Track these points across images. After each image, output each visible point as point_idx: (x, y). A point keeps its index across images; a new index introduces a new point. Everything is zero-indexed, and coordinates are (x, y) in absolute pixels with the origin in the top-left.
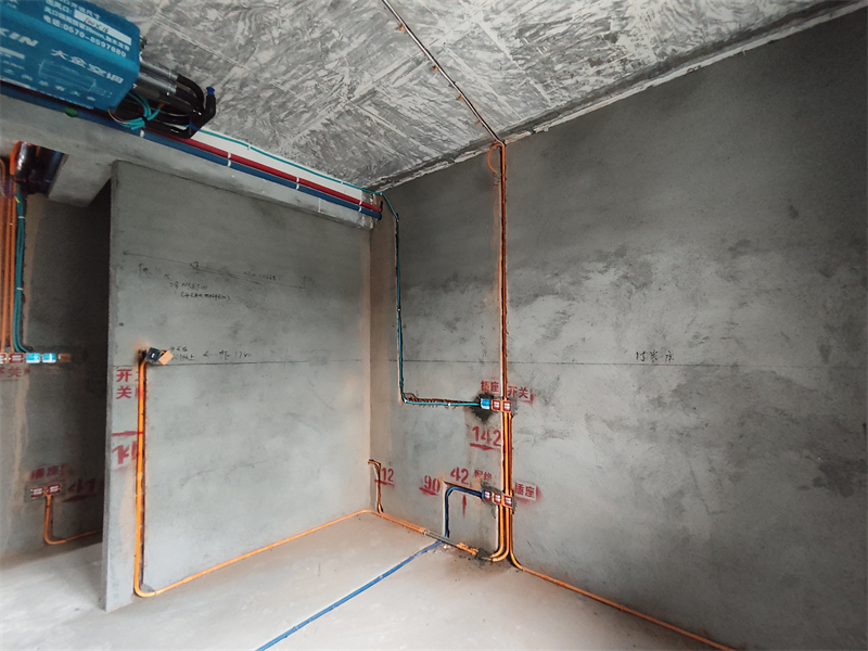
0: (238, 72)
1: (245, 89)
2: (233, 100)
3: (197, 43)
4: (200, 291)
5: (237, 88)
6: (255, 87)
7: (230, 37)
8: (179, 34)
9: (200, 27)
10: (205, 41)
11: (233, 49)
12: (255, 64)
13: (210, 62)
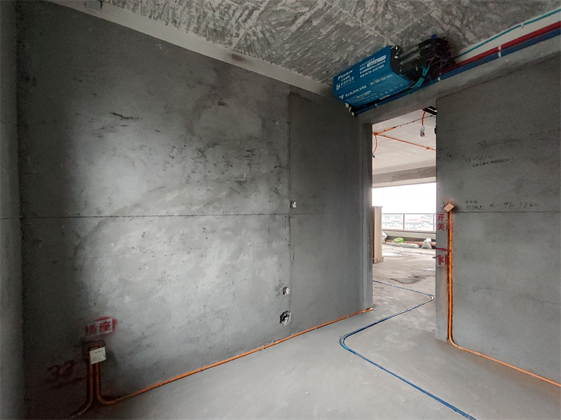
0: (436, 14)
1: (455, 12)
2: (462, 21)
3: (406, 27)
4: (487, 160)
5: (451, 17)
6: (454, 8)
7: (406, 12)
8: (398, 33)
9: (396, 24)
10: (406, 24)
11: (415, 13)
12: (432, 4)
13: (422, 25)
